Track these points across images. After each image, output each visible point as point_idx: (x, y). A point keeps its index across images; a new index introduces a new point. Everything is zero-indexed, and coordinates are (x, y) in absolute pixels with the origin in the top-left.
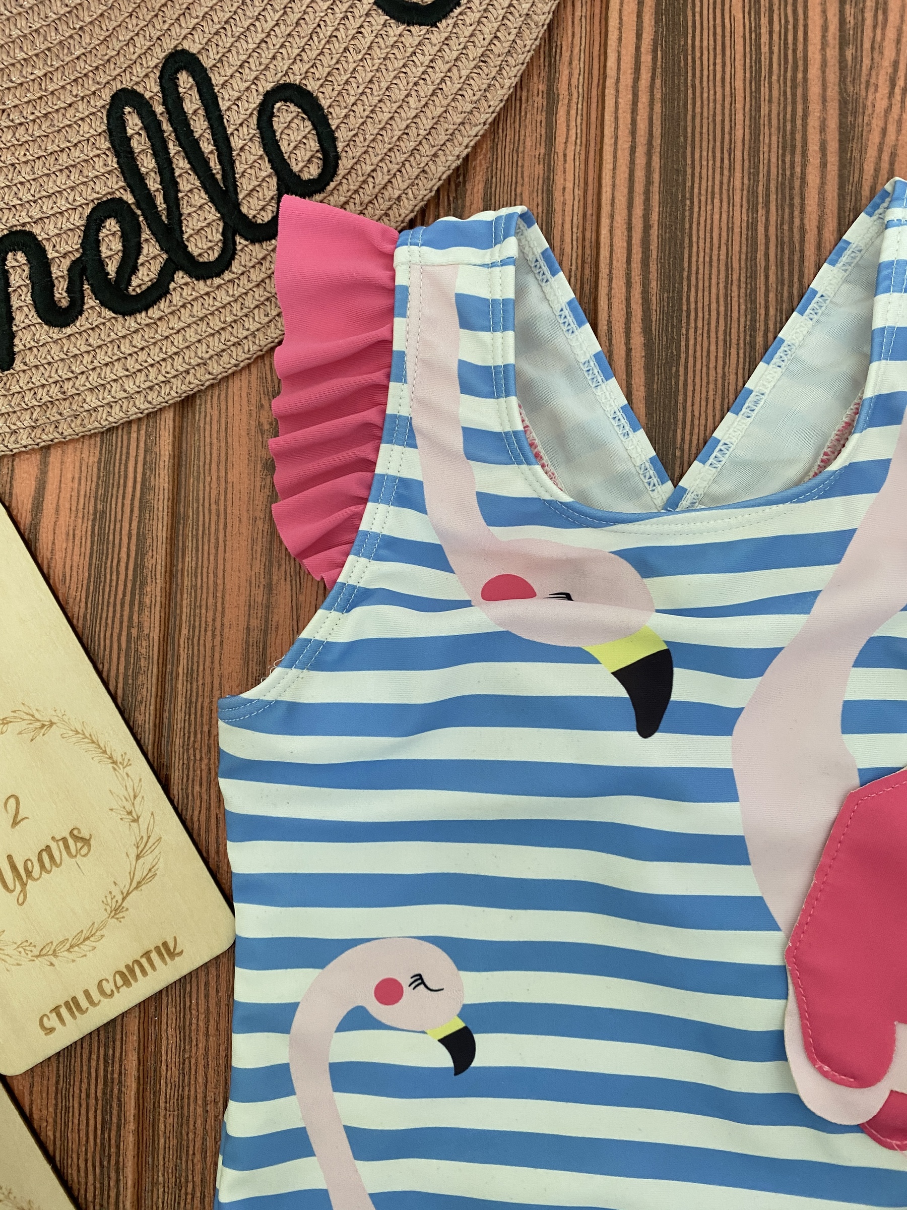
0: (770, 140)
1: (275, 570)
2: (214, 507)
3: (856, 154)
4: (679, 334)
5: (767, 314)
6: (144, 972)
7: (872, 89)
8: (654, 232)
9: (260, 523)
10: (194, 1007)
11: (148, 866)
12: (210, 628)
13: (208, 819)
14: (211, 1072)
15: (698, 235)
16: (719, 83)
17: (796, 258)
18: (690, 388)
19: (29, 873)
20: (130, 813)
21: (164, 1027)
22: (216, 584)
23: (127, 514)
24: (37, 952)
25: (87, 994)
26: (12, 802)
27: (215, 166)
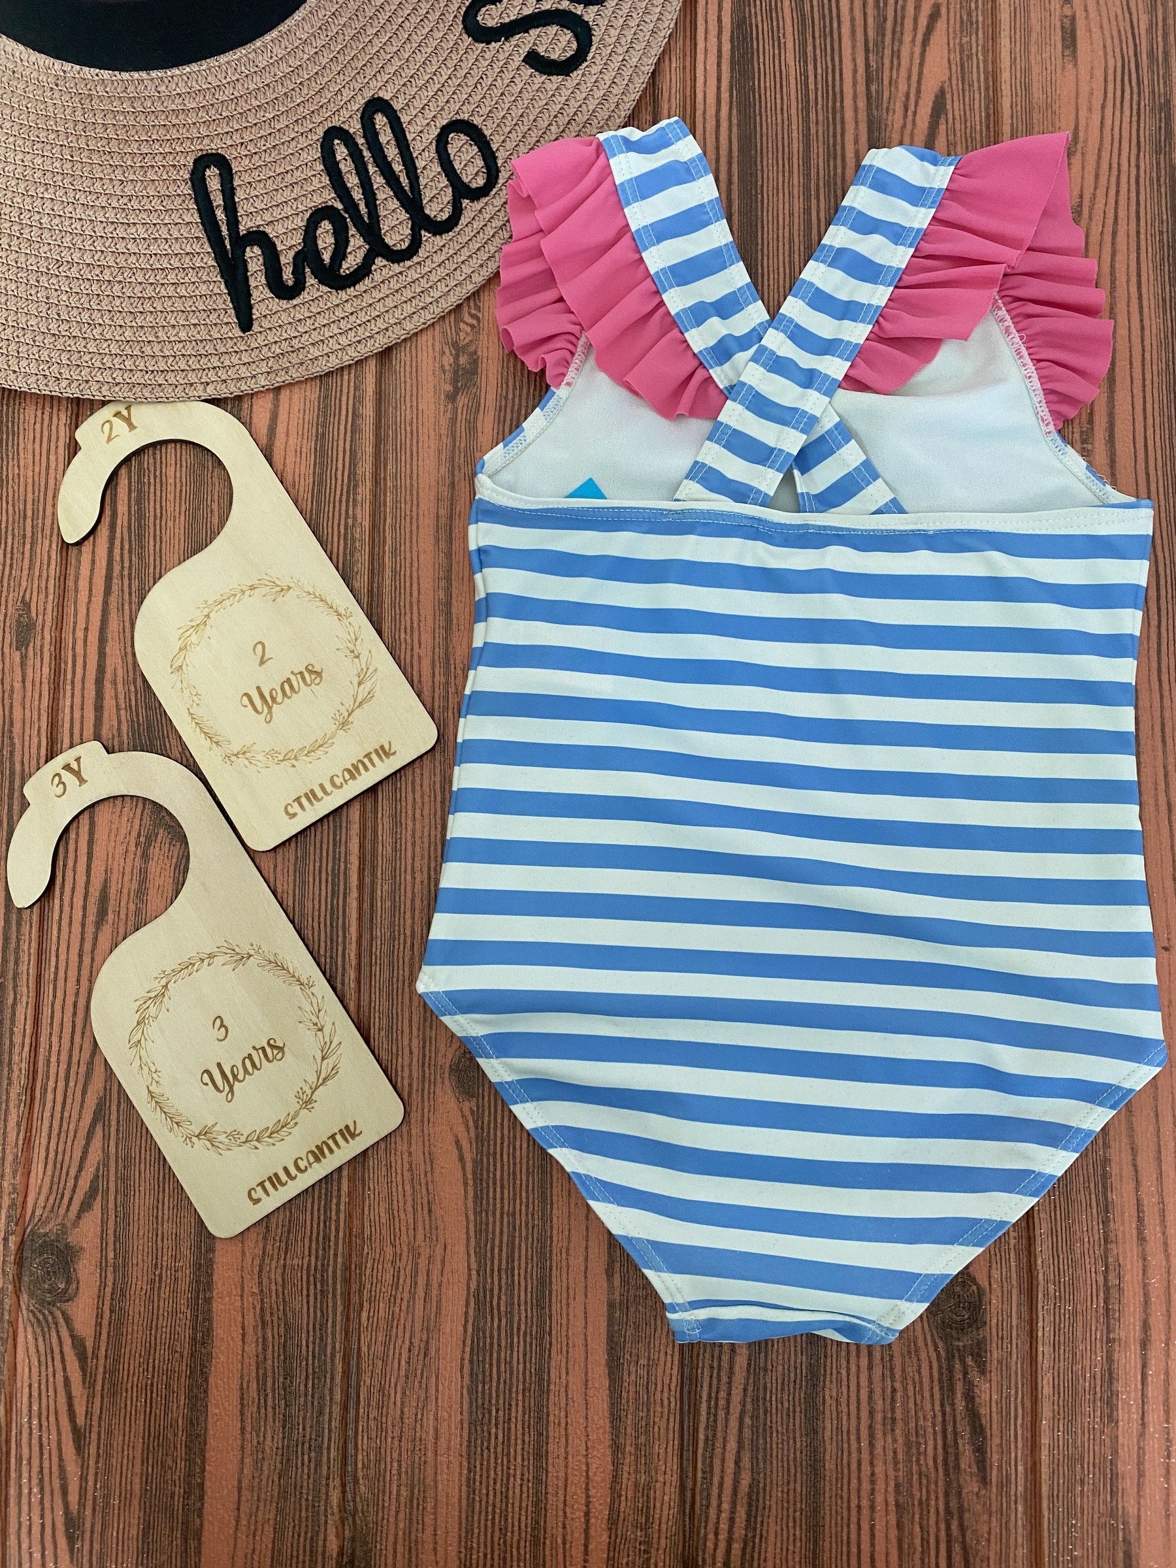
0: (818, 151)
1: (456, 472)
2: (408, 428)
6: (366, 769)
7: (891, 113)
9: (444, 439)
10: (403, 799)
11: (367, 690)
12: (408, 519)
13: (412, 656)
14: (418, 849)
15: (768, 219)
16: (779, 112)
19: (274, 699)
20: (352, 652)
21: (380, 816)
22: (412, 485)
23: (342, 436)
24: (281, 757)
25: (322, 786)
26: (259, 647)
27: (404, 181)
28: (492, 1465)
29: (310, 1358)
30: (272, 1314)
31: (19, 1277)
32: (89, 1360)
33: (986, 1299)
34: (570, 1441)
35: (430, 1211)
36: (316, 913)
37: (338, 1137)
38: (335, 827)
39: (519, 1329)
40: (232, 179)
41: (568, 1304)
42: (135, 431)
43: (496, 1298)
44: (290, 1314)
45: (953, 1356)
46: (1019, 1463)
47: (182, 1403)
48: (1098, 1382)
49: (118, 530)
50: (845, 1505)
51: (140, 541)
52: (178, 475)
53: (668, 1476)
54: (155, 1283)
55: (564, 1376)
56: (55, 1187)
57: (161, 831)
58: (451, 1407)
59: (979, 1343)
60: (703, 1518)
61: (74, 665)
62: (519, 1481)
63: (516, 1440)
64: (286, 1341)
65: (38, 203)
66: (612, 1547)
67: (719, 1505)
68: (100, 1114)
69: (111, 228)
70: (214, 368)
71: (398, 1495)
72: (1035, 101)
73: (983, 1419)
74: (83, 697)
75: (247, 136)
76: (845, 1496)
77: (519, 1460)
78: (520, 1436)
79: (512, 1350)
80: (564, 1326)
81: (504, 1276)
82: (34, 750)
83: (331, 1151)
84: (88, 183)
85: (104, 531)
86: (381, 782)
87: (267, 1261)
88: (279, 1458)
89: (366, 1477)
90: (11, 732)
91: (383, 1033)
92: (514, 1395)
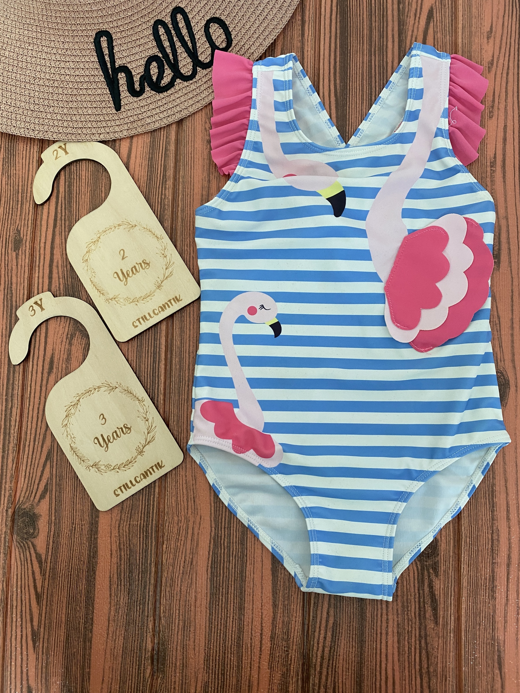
0: (376, 34)
1: (211, 176)
2: (190, 155)
3: (404, 38)
4: (347, 97)
5: (376, 90)
6: (169, 307)
7: (409, 18)
8: (338, 64)
9: (206, 160)
10: (185, 320)
11: (170, 272)
12: (189, 196)
13: (190, 257)
14: (191, 343)
15: (352, 65)
16: (358, 16)
17: (385, 71)
18: (350, 114)
19: (128, 275)
20: (163, 254)
21: (175, 328)
22: (191, 181)
23: (160, 158)
24: (131, 301)
25: (149, 314)
26: (122, 252)
27: (190, 44)
28: (220, 612)
29: (141, 564)
30: (124, 545)
31: (13, 527)
32: (43, 564)
33: (439, 544)
34: (254, 603)
35: (194, 501)
36: (146, 370)
37: (154, 468)
38: (155, 332)
39: (233, 554)
40: (112, 42)
41: (254, 543)
42: (68, 155)
43: (223, 540)
44: (132, 546)
45: (424, 568)
46: (452, 616)
47: (84, 583)
48: (488, 581)
49: (60, 199)
50: (375, 633)
51: (70, 204)
52: (87, 175)
53: (297, 619)
54: (72, 531)
55: (252, 574)
56: (29, 488)
57: (78, 333)
58: (202, 587)
59: (435, 563)
60: (312, 637)
61: (40, 259)
62: (232, 619)
63: (231, 601)
64: (130, 557)
65: (26, 51)
66: (272, 649)
67: (320, 631)
68: (49, 456)
69: (58, 63)
70: (104, 127)
71: (179, 624)
72: (473, 13)
73: (437, 596)
74: (43, 273)
75: (120, 23)
76: (375, 628)
77: (232, 610)
78: (232, 600)
79: (230, 562)
80: (253, 553)
81: (226, 530)
82: (21, 296)
83: (151, 474)
84: (48, 42)
85: (53, 199)
86: (175, 313)
87: (122, 522)
88: (126, 608)
89: (164, 616)
90: (11, 288)
91: (175, 423)
92: (230, 582)
